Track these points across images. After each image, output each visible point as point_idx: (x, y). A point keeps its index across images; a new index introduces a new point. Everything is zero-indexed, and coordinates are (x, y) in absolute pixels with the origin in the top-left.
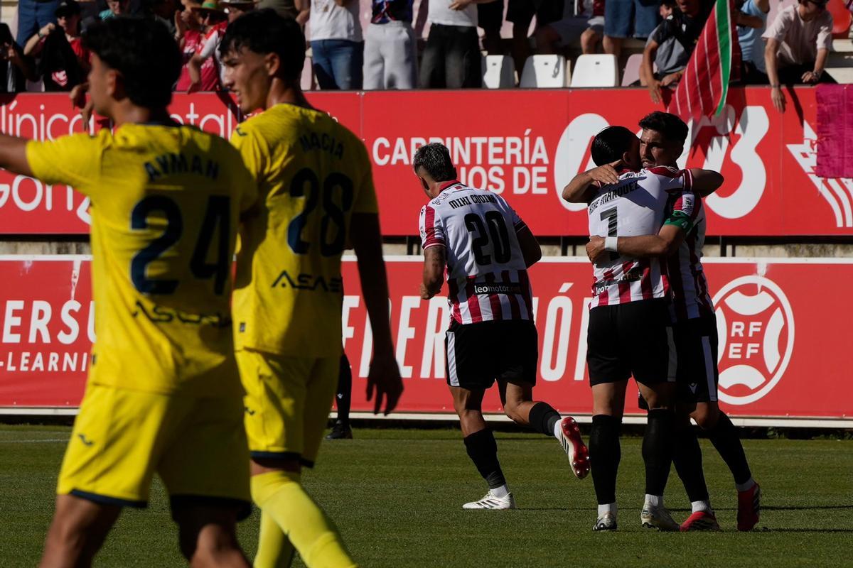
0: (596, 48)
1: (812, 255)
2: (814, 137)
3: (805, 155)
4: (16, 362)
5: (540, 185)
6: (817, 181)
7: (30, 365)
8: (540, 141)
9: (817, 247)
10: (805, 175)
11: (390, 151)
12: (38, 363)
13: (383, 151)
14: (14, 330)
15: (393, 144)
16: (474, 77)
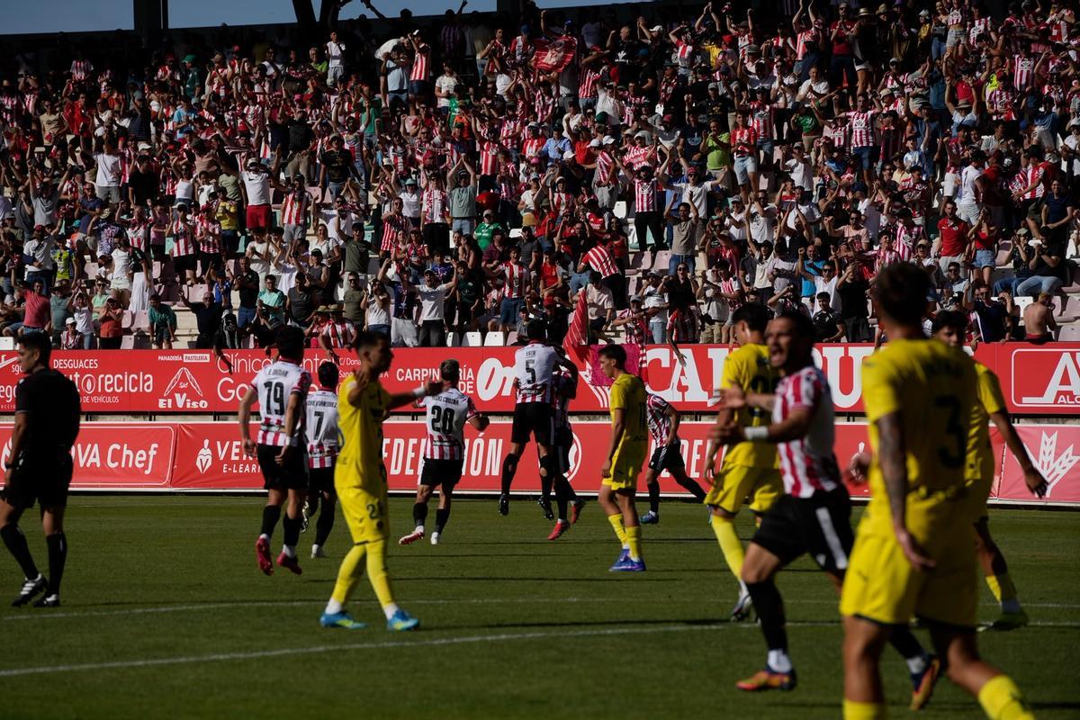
0: (495, 329)
1: (589, 420)
2: (591, 368)
3: (586, 376)
4: (237, 468)
5: (470, 389)
6: (592, 388)
7: (243, 470)
8: (470, 370)
9: (591, 417)
10: (586, 385)
11: (404, 375)
12: (247, 469)
13: (401, 375)
14: (236, 454)
15: (405, 371)
16: (442, 343)
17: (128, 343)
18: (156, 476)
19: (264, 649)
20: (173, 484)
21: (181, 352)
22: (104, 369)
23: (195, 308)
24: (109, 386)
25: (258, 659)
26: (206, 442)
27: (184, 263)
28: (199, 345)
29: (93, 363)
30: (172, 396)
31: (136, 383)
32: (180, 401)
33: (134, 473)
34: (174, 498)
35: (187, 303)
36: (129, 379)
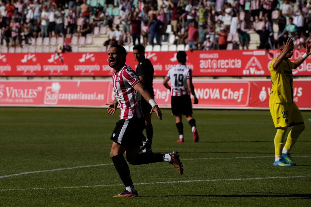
17: (230, 47)
18: (243, 102)
19: (292, 175)
20: (250, 105)
21: (252, 51)
22: (221, 58)
23: (258, 32)
24: (223, 65)
25: (289, 179)
26: (264, 88)
27: (255, 13)
28: (260, 48)
29: (216, 55)
30: (249, 69)
31: (234, 64)
32: (253, 71)
33: (233, 101)
34: (251, 112)
35: (255, 30)
36: (231, 61)
